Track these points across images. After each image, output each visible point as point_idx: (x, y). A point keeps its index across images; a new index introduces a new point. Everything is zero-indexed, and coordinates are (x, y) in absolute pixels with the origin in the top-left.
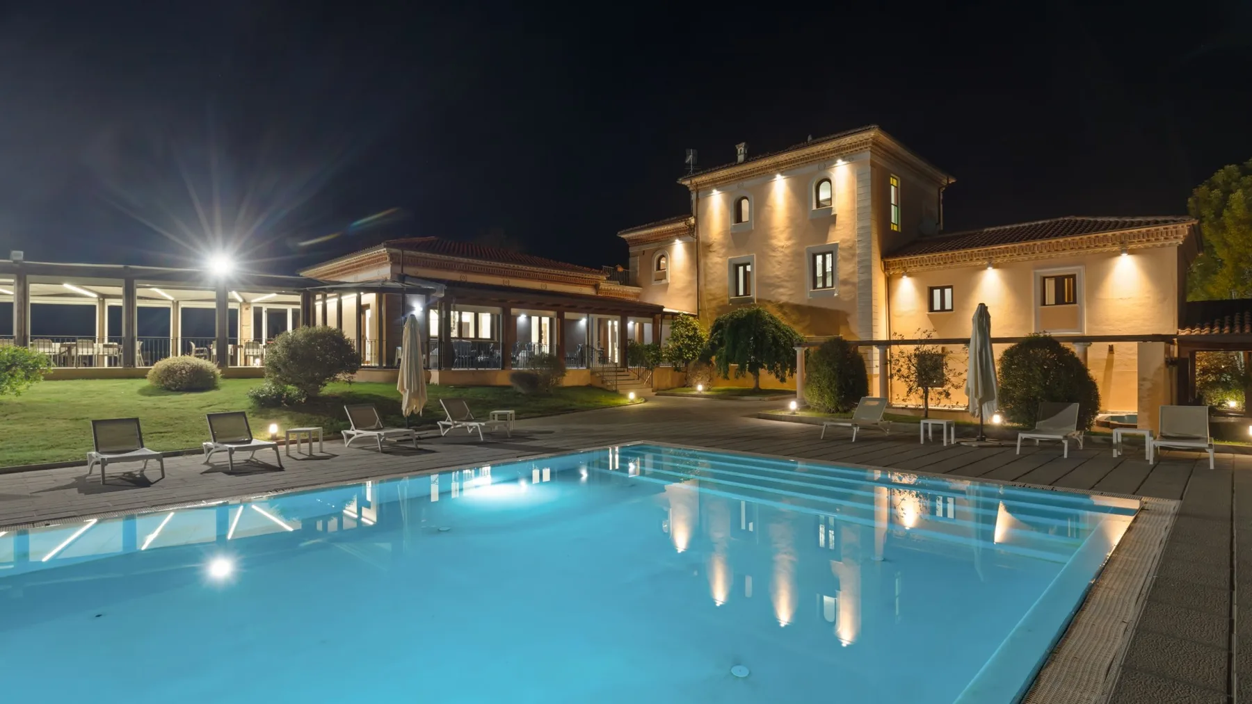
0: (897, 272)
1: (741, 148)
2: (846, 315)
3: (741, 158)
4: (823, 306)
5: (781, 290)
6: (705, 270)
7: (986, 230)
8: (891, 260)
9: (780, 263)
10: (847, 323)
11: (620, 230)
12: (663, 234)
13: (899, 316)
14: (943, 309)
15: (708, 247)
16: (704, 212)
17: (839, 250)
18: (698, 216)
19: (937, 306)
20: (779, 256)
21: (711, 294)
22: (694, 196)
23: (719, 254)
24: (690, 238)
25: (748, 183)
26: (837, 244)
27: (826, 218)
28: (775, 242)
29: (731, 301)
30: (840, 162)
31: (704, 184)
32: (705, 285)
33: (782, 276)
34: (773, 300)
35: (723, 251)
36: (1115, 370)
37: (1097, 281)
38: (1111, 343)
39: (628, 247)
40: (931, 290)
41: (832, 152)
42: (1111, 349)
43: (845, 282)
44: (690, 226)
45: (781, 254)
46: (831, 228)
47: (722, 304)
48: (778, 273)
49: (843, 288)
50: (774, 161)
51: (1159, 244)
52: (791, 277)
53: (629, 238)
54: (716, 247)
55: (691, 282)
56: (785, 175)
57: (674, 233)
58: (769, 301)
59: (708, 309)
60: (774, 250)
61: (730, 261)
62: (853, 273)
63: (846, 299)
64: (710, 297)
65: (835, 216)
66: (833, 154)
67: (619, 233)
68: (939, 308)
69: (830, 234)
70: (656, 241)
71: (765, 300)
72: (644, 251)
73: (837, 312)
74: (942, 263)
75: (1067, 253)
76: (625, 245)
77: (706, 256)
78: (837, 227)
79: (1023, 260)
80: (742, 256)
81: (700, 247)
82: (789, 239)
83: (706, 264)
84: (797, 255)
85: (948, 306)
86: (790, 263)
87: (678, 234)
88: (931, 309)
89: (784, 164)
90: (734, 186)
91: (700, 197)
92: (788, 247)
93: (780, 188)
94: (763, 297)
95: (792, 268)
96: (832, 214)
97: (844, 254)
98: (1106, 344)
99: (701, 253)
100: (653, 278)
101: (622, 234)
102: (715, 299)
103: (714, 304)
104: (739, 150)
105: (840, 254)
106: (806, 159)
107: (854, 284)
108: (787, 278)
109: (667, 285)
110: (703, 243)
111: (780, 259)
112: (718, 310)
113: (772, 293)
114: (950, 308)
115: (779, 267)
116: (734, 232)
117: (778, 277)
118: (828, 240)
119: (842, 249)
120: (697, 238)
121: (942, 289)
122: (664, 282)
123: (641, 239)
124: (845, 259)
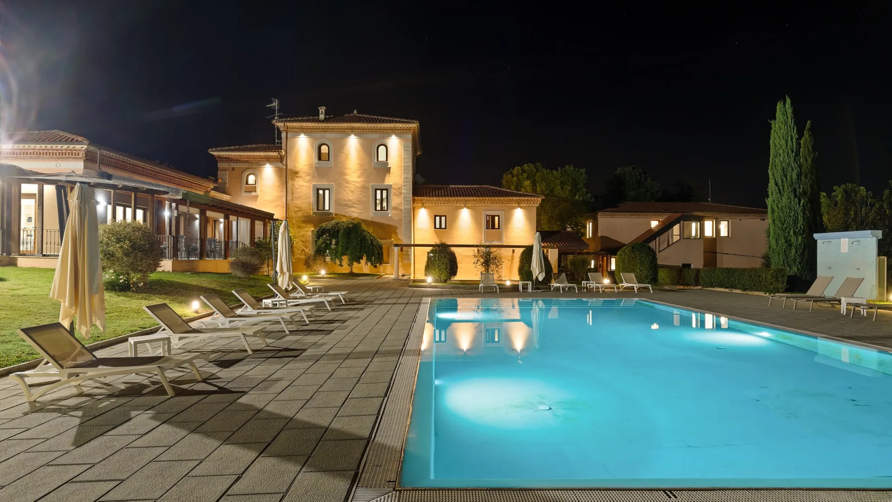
0: (419, 205)
1: (322, 110)
2: (396, 228)
3: (322, 117)
4: (380, 221)
5: (353, 209)
6: (292, 189)
7: (450, 186)
8: (416, 198)
9: (352, 192)
10: (396, 233)
11: (212, 148)
12: (254, 157)
13: (419, 230)
14: (440, 228)
15: (295, 173)
16: (292, 148)
17: (392, 190)
18: (288, 151)
19: (438, 226)
20: (352, 187)
21: (297, 207)
22: (283, 135)
23: (304, 179)
24: (280, 165)
25: (329, 135)
26: (391, 185)
27: (384, 169)
28: (349, 178)
29: (314, 213)
30: (394, 137)
31: (295, 128)
32: (292, 200)
33: (353, 200)
34: (347, 215)
35: (308, 178)
36: (514, 261)
37: (508, 219)
38: (513, 249)
39: (217, 162)
40: (435, 216)
41: (389, 129)
42: (513, 251)
43: (395, 209)
44: (281, 156)
45: (354, 186)
46: (387, 175)
47: (307, 214)
48: (351, 198)
49: (394, 212)
50: (350, 126)
51: (531, 205)
52: (360, 201)
53: (219, 157)
54: (302, 174)
55: (280, 197)
56: (357, 136)
57: (265, 158)
58: (344, 216)
59: (295, 217)
60: (348, 182)
61: (314, 185)
62: (401, 203)
63: (396, 219)
64: (297, 209)
65: (390, 168)
66: (390, 131)
67: (209, 150)
68: (439, 227)
69: (387, 178)
70: (246, 162)
71: (341, 215)
72: (234, 168)
73: (390, 226)
74: (442, 202)
75: (497, 205)
76: (214, 160)
77: (293, 179)
78: (391, 175)
79: (480, 206)
80: (323, 183)
81: (289, 173)
82: (359, 177)
83: (293, 185)
84: (364, 188)
85: (443, 226)
86: (359, 192)
87: (269, 160)
88: (435, 228)
89: (357, 129)
90: (318, 135)
91: (288, 136)
92: (358, 182)
93: (353, 143)
94: (338, 212)
95: (361, 196)
96: (388, 166)
97: (395, 192)
98: (511, 249)
99: (289, 177)
100: (243, 190)
101: (212, 151)
102: (300, 211)
103: (300, 214)
104: (320, 111)
105: (392, 192)
106: (372, 129)
107: (401, 210)
108: (357, 202)
109: (257, 197)
110: (291, 170)
111: (352, 189)
112: (304, 219)
113: (347, 210)
114: (444, 227)
115: (351, 194)
116: (317, 166)
117: (350, 200)
118: (385, 182)
119: (394, 189)
120: (286, 165)
121: (441, 217)
122: (253, 194)
123: (231, 159)
124: (396, 195)
